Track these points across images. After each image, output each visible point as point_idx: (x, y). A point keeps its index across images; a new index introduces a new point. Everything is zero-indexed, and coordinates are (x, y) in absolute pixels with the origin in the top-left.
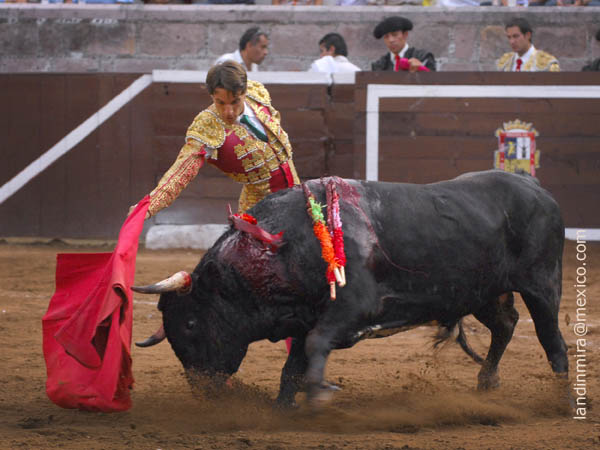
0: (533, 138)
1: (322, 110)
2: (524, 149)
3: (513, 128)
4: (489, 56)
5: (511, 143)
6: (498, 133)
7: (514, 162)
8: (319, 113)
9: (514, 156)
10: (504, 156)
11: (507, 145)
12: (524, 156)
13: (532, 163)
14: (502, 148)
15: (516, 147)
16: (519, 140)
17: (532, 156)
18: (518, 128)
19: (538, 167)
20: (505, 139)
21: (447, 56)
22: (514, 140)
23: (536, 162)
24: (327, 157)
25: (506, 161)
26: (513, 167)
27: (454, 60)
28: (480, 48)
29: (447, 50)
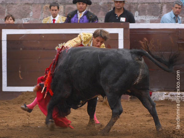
6: (56, 48)
21: (29, 17)
27: (32, 19)
28: (43, 14)
29: (29, 15)
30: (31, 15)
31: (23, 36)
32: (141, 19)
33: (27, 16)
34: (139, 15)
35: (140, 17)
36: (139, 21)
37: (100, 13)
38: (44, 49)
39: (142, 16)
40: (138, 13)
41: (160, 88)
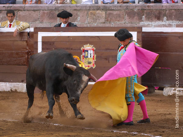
0: (93, 50)
1: (27, 41)
2: (91, 54)
3: (87, 47)
4: (92, 21)
5: (86, 52)
6: (82, 49)
7: (87, 59)
8: (25, 42)
9: (87, 57)
10: (84, 57)
11: (85, 53)
12: (91, 57)
13: (94, 59)
14: (83, 54)
15: (88, 53)
16: (89, 51)
17: (94, 57)
18: (89, 47)
19: (95, 60)
20: (84, 51)
21: (77, 21)
22: (87, 51)
23: (95, 59)
24: (28, 58)
25: (85, 58)
26: (87, 61)
27: (80, 23)
28: (88, 19)
29: (77, 19)
30: (79, 20)
31: (55, 38)
32: (169, 23)
33: (75, 20)
34: (167, 20)
35: (168, 22)
36: (167, 26)
37: (135, 18)
38: (72, 49)
39: (169, 21)
40: (166, 18)
41: (171, 84)
